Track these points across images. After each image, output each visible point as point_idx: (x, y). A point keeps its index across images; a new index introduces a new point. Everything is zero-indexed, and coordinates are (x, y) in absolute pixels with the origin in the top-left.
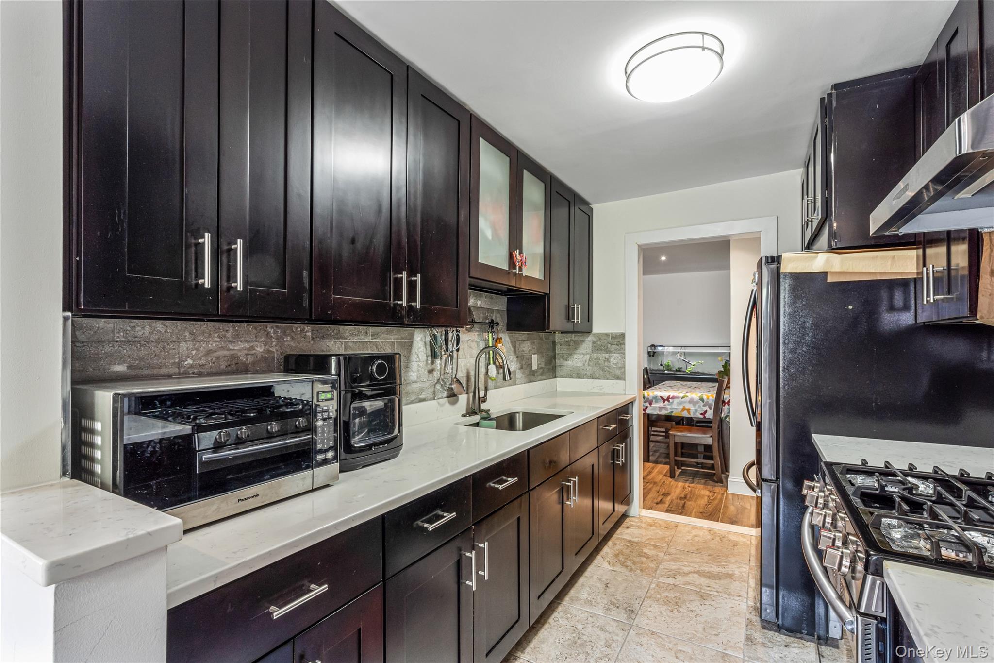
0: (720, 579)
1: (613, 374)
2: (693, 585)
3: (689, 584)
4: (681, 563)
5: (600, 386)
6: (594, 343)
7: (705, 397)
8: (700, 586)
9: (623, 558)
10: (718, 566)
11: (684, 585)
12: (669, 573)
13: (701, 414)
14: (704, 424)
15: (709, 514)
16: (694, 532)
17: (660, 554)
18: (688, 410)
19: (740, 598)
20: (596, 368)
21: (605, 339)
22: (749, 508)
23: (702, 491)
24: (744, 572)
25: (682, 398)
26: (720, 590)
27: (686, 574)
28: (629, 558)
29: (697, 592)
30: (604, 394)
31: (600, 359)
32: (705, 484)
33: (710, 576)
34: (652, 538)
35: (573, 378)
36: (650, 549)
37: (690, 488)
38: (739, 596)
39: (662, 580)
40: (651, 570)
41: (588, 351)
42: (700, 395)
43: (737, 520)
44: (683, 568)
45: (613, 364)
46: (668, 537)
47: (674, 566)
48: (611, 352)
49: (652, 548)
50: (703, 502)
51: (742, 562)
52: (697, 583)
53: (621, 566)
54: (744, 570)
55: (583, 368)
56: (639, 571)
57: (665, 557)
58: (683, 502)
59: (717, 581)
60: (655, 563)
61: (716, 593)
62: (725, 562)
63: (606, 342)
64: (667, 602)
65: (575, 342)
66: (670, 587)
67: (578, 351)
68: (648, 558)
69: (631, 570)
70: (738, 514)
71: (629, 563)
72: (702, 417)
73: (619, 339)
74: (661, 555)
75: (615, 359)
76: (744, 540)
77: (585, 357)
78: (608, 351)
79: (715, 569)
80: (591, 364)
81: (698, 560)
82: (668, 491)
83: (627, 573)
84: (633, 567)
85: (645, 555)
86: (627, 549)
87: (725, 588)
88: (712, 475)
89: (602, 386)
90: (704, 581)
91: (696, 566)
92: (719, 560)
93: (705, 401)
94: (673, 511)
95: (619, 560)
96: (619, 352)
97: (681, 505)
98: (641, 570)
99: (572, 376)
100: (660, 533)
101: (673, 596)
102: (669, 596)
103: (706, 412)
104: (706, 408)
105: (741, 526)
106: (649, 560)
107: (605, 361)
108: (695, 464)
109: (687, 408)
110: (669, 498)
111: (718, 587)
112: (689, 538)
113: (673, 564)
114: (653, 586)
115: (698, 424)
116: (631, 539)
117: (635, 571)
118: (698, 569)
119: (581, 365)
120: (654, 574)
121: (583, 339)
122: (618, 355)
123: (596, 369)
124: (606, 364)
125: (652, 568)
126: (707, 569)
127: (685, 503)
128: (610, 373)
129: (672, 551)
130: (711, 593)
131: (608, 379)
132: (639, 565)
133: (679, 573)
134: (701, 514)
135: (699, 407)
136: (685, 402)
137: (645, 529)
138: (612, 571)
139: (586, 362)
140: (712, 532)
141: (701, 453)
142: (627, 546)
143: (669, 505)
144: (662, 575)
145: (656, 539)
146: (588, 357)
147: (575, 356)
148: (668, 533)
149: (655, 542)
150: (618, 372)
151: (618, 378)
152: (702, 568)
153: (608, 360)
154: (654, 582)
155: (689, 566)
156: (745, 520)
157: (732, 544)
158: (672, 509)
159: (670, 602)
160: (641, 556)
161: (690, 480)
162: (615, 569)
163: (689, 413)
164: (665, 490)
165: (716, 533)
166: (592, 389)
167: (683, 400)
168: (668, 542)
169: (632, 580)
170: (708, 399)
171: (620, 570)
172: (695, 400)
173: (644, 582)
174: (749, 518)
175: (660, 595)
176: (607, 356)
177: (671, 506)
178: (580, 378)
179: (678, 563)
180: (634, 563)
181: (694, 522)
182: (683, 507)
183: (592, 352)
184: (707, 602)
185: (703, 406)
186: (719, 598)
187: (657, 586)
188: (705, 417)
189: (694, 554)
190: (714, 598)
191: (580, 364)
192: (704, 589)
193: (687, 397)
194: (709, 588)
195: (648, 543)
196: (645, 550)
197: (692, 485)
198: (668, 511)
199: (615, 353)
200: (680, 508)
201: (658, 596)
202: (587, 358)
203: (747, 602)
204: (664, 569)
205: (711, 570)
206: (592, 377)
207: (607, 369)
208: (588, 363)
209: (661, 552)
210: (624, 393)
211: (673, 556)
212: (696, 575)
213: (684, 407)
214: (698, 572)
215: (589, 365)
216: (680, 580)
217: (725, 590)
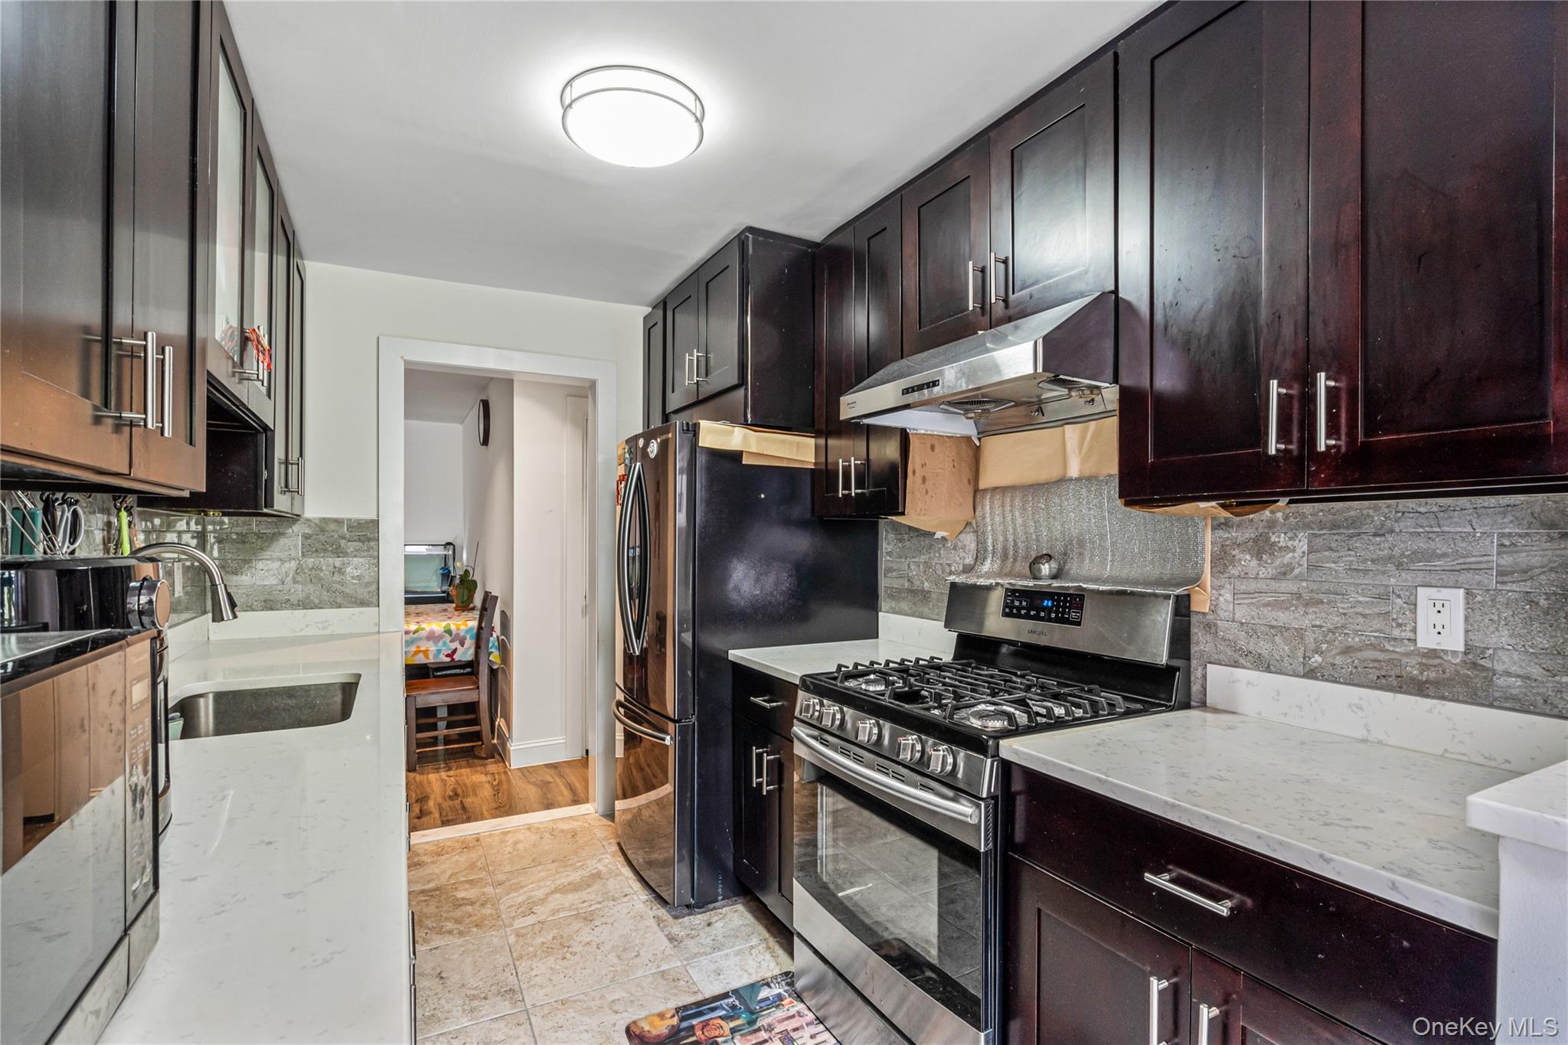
0: (589, 886)
1: (352, 597)
2: (564, 909)
3: (558, 910)
4: (525, 889)
5: (322, 622)
6: (306, 537)
7: (453, 627)
8: (574, 907)
9: (432, 922)
10: (575, 870)
11: (553, 915)
12: (520, 910)
13: (447, 656)
14: (448, 672)
15: (508, 807)
16: (510, 839)
17: (485, 890)
18: (426, 652)
19: (628, 897)
20: (311, 588)
21: (334, 531)
22: (552, 780)
23: (477, 778)
24: (609, 863)
25: (415, 632)
26: (600, 899)
27: (543, 900)
28: (443, 919)
29: (577, 916)
30: (332, 637)
31: (321, 570)
32: (469, 766)
33: (574, 888)
34: (456, 871)
35: (253, 610)
36: (466, 890)
37: (452, 779)
38: (626, 895)
39: (518, 924)
40: (490, 918)
41: (293, 553)
42: (444, 624)
43: (550, 801)
44: (533, 893)
45: (353, 578)
46: (478, 860)
47: (519, 898)
48: (346, 554)
49: (468, 886)
50: (487, 792)
51: (597, 852)
52: (567, 905)
53: (440, 937)
54: (607, 860)
55: (280, 587)
56: (475, 930)
57: (497, 891)
58: (458, 801)
59: (589, 890)
60: (489, 906)
61: (599, 906)
62: (579, 861)
63: (336, 536)
64: (549, 951)
65: (259, 536)
66: (537, 928)
67: (267, 554)
68: (472, 904)
69: (461, 934)
70: (545, 794)
71: (450, 925)
72: (448, 659)
73: (367, 533)
74: (489, 890)
75: (355, 567)
76: (579, 823)
77: (287, 565)
78: (339, 552)
79: (575, 876)
80: (299, 578)
81: (544, 874)
82: (421, 793)
83: (460, 941)
84: (461, 928)
85: (465, 901)
86: (428, 905)
87: (603, 894)
88: (469, 751)
89: (326, 621)
90: (571, 898)
91: (549, 883)
92: (571, 862)
93: (454, 633)
94: (452, 820)
95: (429, 929)
96: (365, 554)
97: (459, 807)
98: (477, 926)
99: (251, 607)
100: (463, 859)
101: (550, 937)
102: (545, 940)
103: (455, 651)
104: (456, 645)
105: (560, 807)
106: (476, 907)
107: (333, 573)
108: (432, 740)
109: (423, 649)
110: (431, 804)
111: (594, 896)
112: (509, 849)
113: (516, 894)
114: (512, 939)
115: (439, 674)
116: (423, 888)
117: (469, 932)
118: (553, 886)
119: (274, 583)
120: (501, 923)
121: (281, 530)
122: (361, 560)
123: (312, 590)
124: (337, 577)
125: (491, 915)
126: (565, 881)
127: (461, 801)
128: (345, 595)
129: (501, 877)
130: (593, 908)
131: (340, 607)
132: (467, 921)
133: (534, 903)
134: (498, 811)
135: (445, 644)
136: (420, 639)
137: (432, 863)
138: (431, 950)
139: (287, 576)
140: (533, 829)
141: (442, 719)
142: (426, 900)
143: (441, 814)
144: (513, 918)
145: (462, 871)
146: (293, 564)
147: (260, 565)
148: (473, 855)
149: (464, 876)
150: (363, 593)
151: (363, 603)
152: (558, 882)
153: (341, 571)
154: (509, 933)
155: (539, 888)
156: (560, 798)
157: (570, 835)
158: (450, 818)
159: (552, 948)
160: (460, 905)
161: (442, 766)
162: (434, 944)
163: (427, 657)
164: (416, 793)
165: (538, 829)
166: (302, 629)
167: (415, 635)
168: (484, 868)
169: (475, 947)
170: (458, 629)
171: (443, 943)
172: (436, 634)
173: (495, 940)
174: (562, 794)
175: (532, 946)
176: (338, 562)
177: (444, 814)
178: (272, 609)
179: (522, 891)
180: (457, 921)
181: (499, 825)
182: (464, 808)
183: (303, 556)
184: (596, 923)
185: (451, 642)
186: (606, 910)
187: (518, 936)
188: (453, 660)
189: (533, 869)
190: (601, 913)
191: (272, 581)
192: (582, 908)
193: (424, 629)
194: (586, 904)
195: (456, 883)
196: (460, 895)
197: (451, 773)
198: (446, 823)
199: (356, 556)
200: (460, 811)
201: (531, 949)
202: (289, 569)
203: (639, 899)
204: (509, 907)
205: (570, 879)
206: (305, 604)
207: (339, 587)
208: (294, 578)
209: (485, 886)
210: (377, 630)
211: (507, 884)
212: (557, 896)
213: (418, 647)
214: (557, 890)
215: (295, 582)
216: (542, 912)
217: (605, 896)
